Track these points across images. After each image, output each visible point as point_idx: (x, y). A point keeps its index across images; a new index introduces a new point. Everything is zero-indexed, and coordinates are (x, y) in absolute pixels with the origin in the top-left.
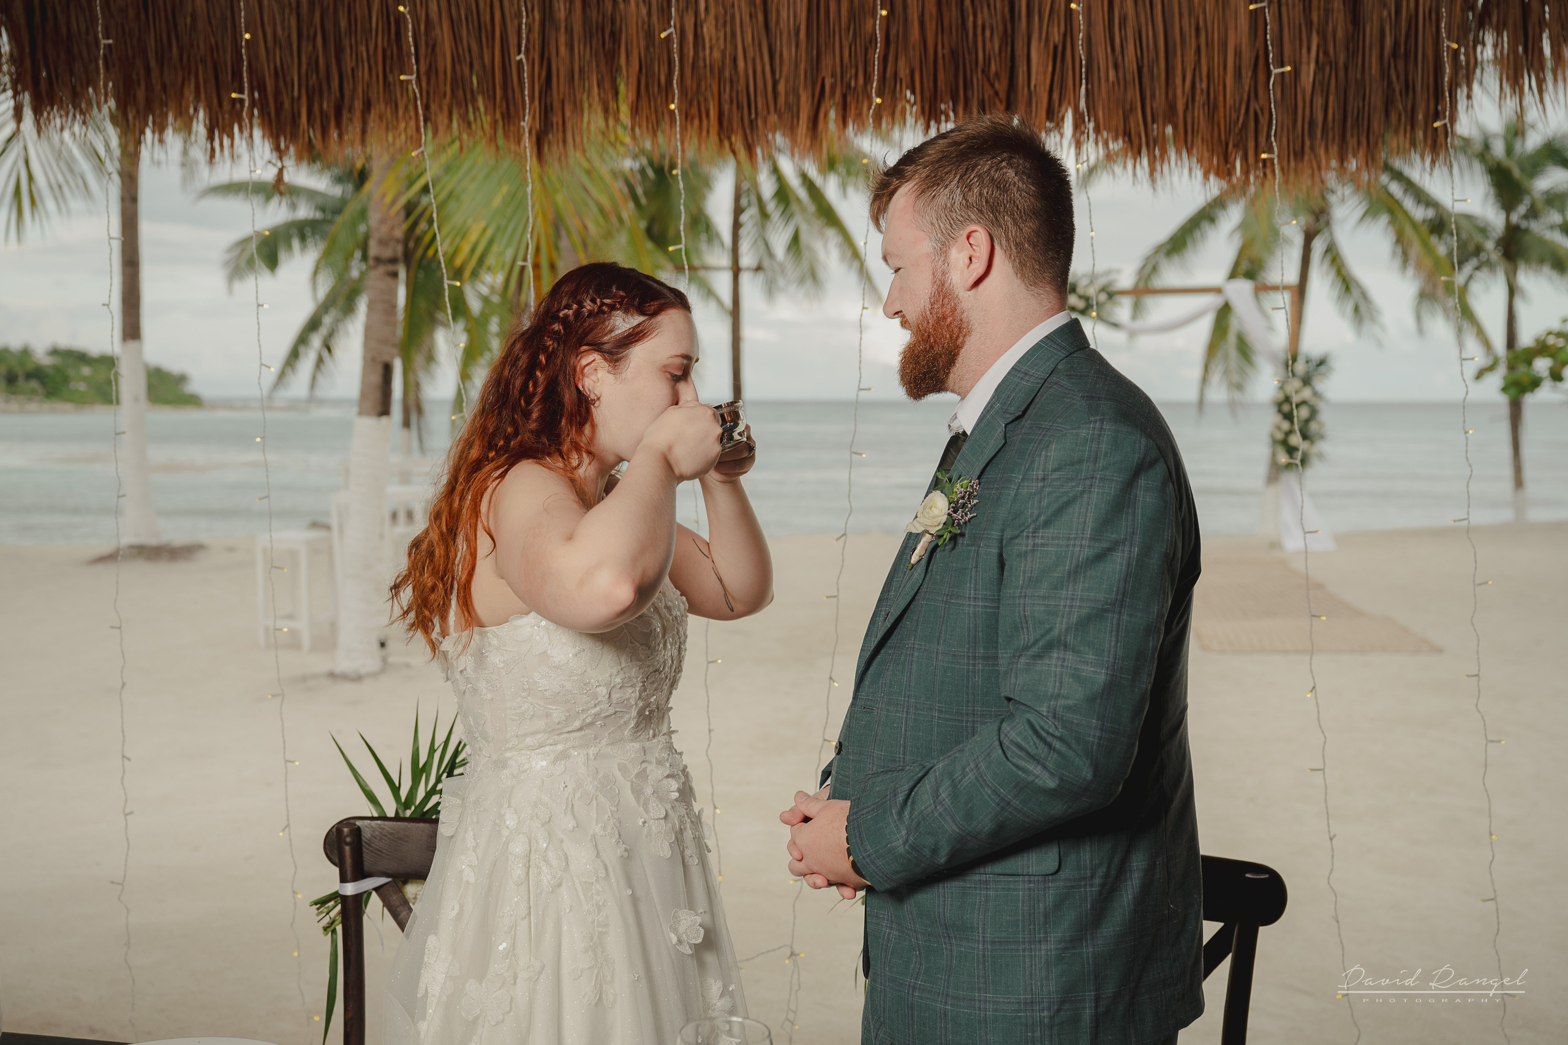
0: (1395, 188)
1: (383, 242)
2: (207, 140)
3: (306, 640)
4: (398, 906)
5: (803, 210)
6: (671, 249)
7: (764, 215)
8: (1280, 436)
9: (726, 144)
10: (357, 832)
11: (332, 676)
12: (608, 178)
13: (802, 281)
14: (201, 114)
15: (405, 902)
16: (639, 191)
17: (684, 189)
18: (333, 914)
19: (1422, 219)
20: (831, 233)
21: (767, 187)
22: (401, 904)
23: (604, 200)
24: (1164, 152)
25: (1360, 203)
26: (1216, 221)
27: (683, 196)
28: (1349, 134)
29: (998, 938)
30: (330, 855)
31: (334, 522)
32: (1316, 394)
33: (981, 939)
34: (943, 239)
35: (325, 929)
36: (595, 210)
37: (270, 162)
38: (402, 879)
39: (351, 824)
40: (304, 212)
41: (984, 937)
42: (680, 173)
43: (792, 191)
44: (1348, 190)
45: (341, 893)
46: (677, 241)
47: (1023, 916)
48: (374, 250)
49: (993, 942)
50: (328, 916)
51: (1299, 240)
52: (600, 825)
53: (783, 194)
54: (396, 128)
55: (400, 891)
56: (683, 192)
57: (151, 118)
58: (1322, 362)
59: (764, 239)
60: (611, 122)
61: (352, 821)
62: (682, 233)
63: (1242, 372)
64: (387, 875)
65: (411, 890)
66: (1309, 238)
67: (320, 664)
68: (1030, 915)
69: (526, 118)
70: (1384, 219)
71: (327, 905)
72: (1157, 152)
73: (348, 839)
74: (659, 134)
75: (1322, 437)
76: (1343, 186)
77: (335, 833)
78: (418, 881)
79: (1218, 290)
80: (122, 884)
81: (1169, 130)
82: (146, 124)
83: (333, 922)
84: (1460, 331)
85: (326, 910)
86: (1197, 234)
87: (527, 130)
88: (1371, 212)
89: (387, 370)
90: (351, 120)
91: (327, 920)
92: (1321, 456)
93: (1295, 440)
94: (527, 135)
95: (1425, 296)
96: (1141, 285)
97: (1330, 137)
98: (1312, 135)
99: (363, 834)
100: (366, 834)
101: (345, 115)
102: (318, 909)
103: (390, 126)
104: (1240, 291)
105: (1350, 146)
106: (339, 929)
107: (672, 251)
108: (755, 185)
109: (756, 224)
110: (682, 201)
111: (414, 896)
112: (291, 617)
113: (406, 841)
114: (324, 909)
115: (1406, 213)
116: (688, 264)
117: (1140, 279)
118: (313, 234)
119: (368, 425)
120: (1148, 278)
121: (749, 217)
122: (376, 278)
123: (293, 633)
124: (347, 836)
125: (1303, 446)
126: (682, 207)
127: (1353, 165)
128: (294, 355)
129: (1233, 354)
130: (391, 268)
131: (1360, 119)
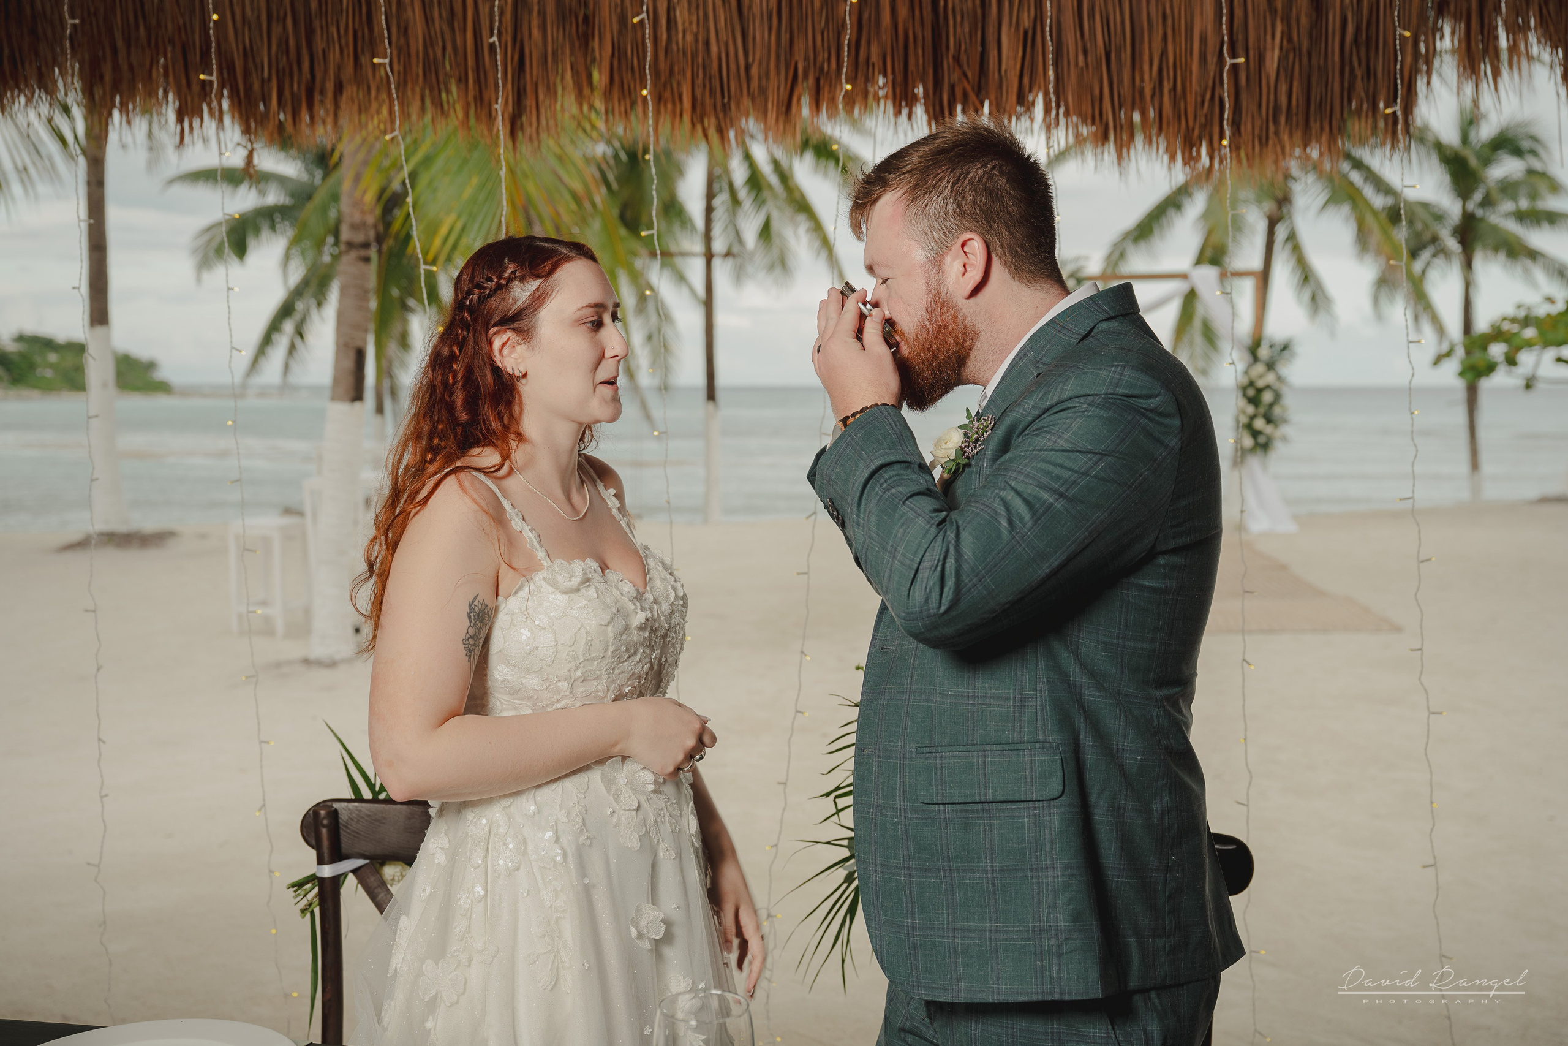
0: (1356, 177)
1: (354, 227)
2: (177, 122)
3: (280, 626)
4: (376, 888)
5: (775, 196)
6: (643, 234)
7: (735, 201)
8: (1244, 420)
9: (699, 127)
10: (334, 815)
11: (307, 662)
12: (581, 163)
13: (771, 268)
14: (171, 97)
15: (383, 884)
16: (611, 177)
17: (656, 174)
18: (310, 896)
19: (1381, 207)
20: (802, 218)
21: (739, 173)
22: (379, 886)
23: (577, 186)
24: (1132, 136)
25: (1323, 191)
26: (1182, 209)
27: (655, 182)
28: (1312, 119)
29: (1006, 866)
30: (307, 838)
31: (308, 510)
32: (1280, 378)
33: (989, 868)
34: (937, 248)
35: (303, 911)
36: (568, 197)
37: (239, 144)
38: (380, 861)
39: (327, 806)
40: (274, 197)
41: (992, 866)
42: (652, 159)
43: (764, 177)
44: (1311, 178)
45: (319, 875)
46: (650, 227)
47: (1030, 843)
48: (345, 234)
49: (1001, 871)
50: (305, 898)
51: (1262, 226)
52: (563, 811)
53: (755, 181)
54: (367, 110)
55: (378, 873)
56: (655, 177)
57: (118, 99)
58: (1285, 347)
59: (735, 226)
60: (585, 108)
61: (329, 803)
62: (654, 219)
63: (1207, 357)
64: (364, 857)
65: (390, 871)
66: (1273, 223)
67: (294, 650)
68: (1036, 842)
69: (500, 101)
70: (1346, 209)
71: (304, 888)
72: (1125, 137)
73: (325, 822)
74: (633, 118)
75: (1285, 421)
76: (1306, 173)
77: (312, 816)
78: (396, 862)
79: (1184, 276)
80: (98, 866)
81: (1137, 117)
82: (113, 106)
83: (310, 905)
84: (1416, 318)
85: (303, 893)
86: (1164, 220)
87: (500, 113)
88: (1334, 199)
89: (360, 355)
90: (322, 102)
91: (305, 902)
92: (1284, 439)
93: (1259, 424)
94: (500, 118)
95: (1384, 283)
96: (1109, 271)
97: (1294, 123)
98: (1276, 121)
99: (340, 816)
100: (343, 817)
101: (317, 97)
102: (295, 891)
103: (363, 108)
104: (1206, 277)
105: (1314, 132)
106: (317, 911)
107: (645, 237)
108: (727, 171)
109: (728, 210)
110: (654, 187)
111: (391, 878)
112: (264, 603)
113: (384, 823)
114: (301, 892)
115: (1366, 201)
116: (660, 249)
117: (1108, 266)
118: (283, 219)
119: (341, 410)
120: (1116, 264)
121: (721, 201)
122: (348, 263)
123: (267, 620)
124: (324, 818)
125: (1269, 429)
126: (654, 193)
127: (1315, 154)
128: (267, 340)
129: (1198, 339)
130: (363, 253)
131: (1323, 106)
